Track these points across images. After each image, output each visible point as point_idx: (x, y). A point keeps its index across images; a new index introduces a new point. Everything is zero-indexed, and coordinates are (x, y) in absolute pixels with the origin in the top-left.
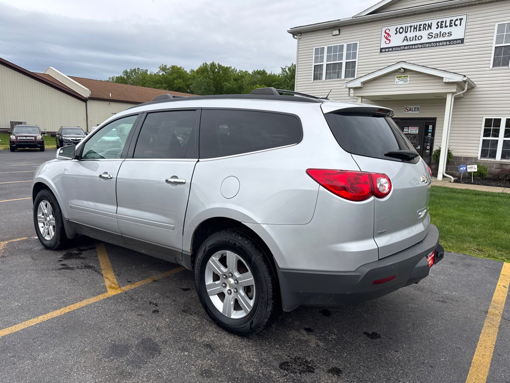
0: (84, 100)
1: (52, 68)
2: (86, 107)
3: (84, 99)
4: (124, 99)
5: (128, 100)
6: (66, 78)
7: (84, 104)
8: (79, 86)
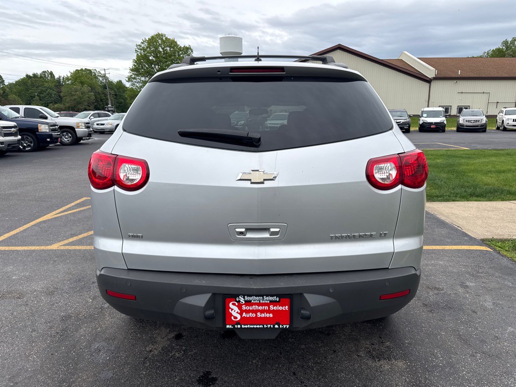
0: (428, 81)
1: (406, 52)
2: (430, 88)
3: (428, 79)
4: (475, 76)
5: (481, 76)
6: (417, 61)
7: (427, 85)
8: (426, 67)
